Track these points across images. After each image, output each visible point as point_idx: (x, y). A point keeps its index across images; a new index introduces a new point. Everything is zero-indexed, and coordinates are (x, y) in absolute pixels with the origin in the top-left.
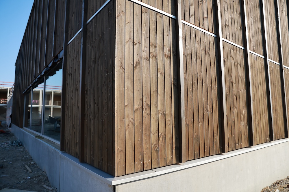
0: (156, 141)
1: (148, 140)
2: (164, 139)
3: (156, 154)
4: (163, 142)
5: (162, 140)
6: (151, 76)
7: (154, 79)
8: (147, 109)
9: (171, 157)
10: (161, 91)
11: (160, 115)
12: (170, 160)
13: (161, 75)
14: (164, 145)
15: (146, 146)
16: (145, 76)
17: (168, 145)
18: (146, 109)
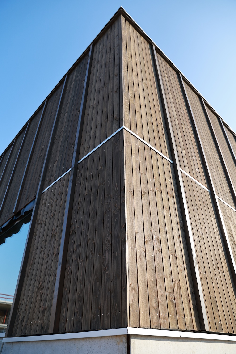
0: (171, 288)
1: (162, 284)
2: (179, 289)
3: (172, 307)
4: (178, 293)
5: (177, 289)
6: (158, 210)
7: (161, 213)
8: (158, 244)
9: (190, 319)
10: (169, 229)
11: (171, 256)
12: (189, 323)
13: (167, 212)
14: (180, 296)
15: (161, 292)
16: (152, 207)
17: (184, 298)
18: (156, 243)
